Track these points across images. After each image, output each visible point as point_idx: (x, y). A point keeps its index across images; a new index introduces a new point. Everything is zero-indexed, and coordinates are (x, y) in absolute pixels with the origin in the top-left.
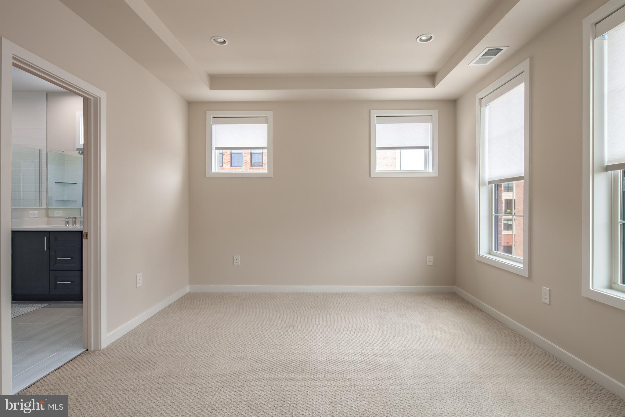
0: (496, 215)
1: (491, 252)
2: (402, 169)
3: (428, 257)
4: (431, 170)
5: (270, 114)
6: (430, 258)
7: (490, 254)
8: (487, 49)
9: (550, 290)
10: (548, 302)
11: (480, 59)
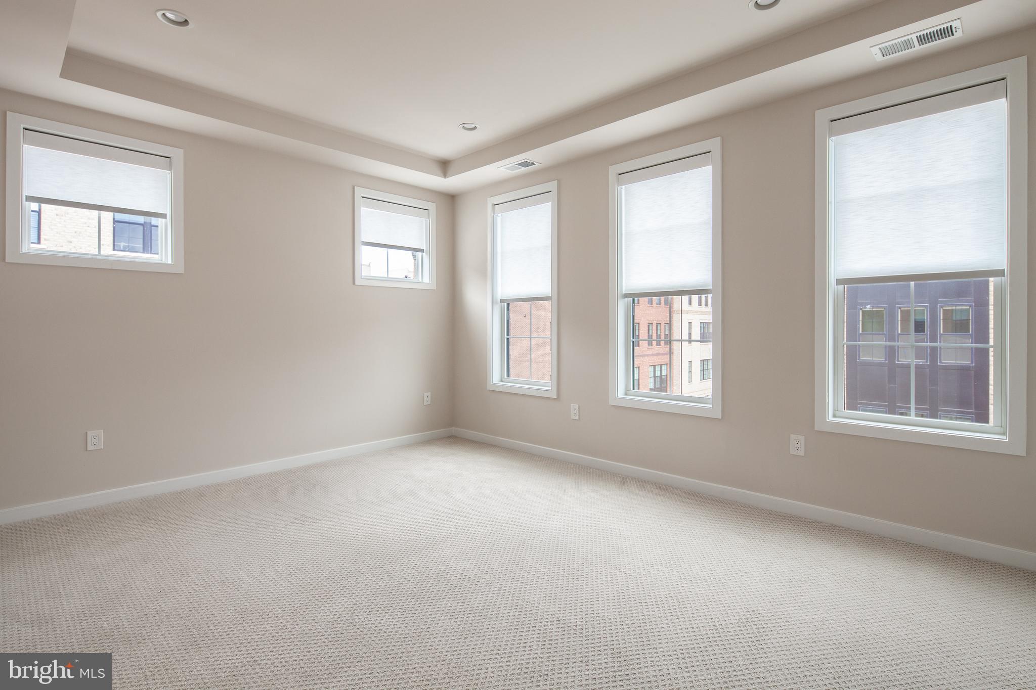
0: (508, 337)
1: (503, 380)
2: (389, 276)
3: (426, 394)
4: (426, 280)
5: (177, 154)
6: (428, 395)
7: (502, 381)
8: (525, 160)
9: (579, 406)
10: (577, 418)
11: (512, 166)
